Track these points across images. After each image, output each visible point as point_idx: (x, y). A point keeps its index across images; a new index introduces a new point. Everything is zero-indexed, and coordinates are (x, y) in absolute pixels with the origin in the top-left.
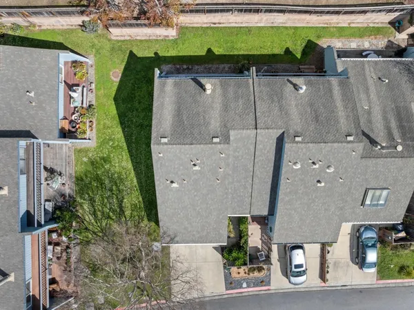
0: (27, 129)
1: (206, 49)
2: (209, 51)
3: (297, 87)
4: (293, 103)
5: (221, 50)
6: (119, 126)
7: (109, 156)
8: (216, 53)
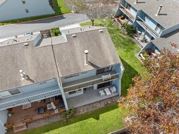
0: (167, 38)
1: (100, 118)
2: (98, 118)
3: (27, 78)
4: (29, 65)
5: (89, 122)
6: (130, 64)
7: (127, 53)
8: (92, 118)
